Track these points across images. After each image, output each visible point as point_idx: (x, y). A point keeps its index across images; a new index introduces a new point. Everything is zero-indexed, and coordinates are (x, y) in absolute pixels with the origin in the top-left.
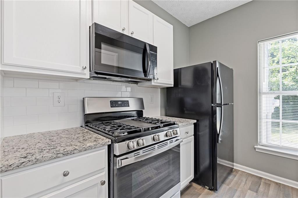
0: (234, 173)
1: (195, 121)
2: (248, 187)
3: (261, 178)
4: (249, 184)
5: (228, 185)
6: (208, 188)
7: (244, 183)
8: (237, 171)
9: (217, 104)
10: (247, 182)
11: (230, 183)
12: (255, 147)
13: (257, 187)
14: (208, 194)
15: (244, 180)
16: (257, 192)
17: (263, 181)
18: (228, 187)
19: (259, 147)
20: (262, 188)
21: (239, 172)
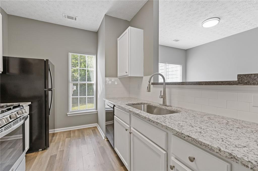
0: (55, 135)
1: (30, 103)
2: (65, 137)
3: (70, 131)
4: (65, 136)
5: (54, 142)
6: (41, 150)
7: (63, 137)
8: (57, 133)
9: (49, 89)
10: (64, 135)
11: (55, 141)
12: (67, 114)
13: (70, 135)
14: (42, 153)
15: (62, 135)
16: (70, 137)
17: (71, 131)
18: (54, 143)
19: (69, 113)
20: (72, 135)
21: (58, 133)
